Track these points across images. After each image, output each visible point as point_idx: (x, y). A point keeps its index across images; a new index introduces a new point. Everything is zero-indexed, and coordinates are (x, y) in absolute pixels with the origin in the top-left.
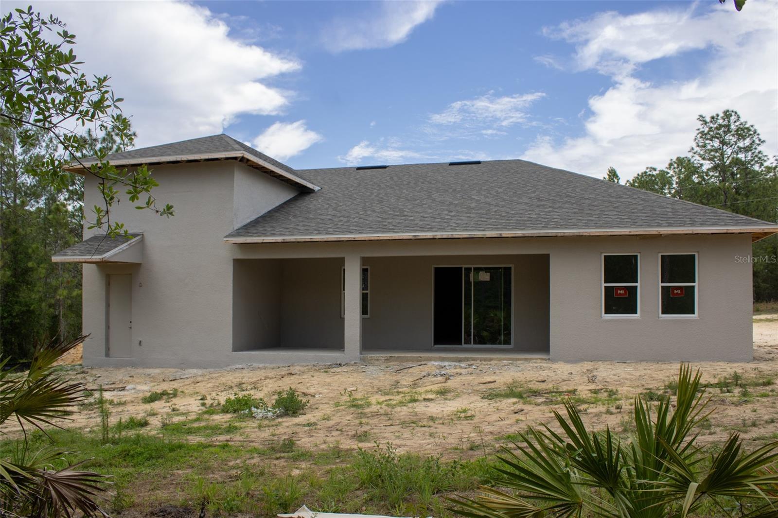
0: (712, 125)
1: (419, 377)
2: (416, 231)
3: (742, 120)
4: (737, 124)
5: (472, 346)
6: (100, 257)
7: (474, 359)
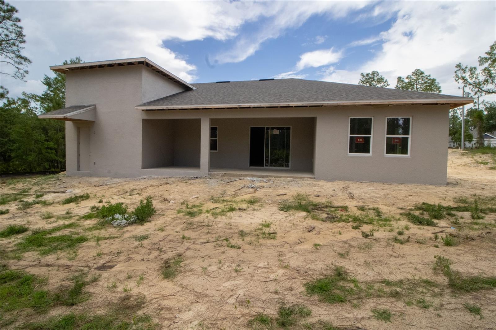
0: (366, 77)
1: (239, 188)
2: (239, 103)
3: (380, 75)
4: (377, 77)
5: (269, 167)
6: (63, 115)
7: (271, 177)
